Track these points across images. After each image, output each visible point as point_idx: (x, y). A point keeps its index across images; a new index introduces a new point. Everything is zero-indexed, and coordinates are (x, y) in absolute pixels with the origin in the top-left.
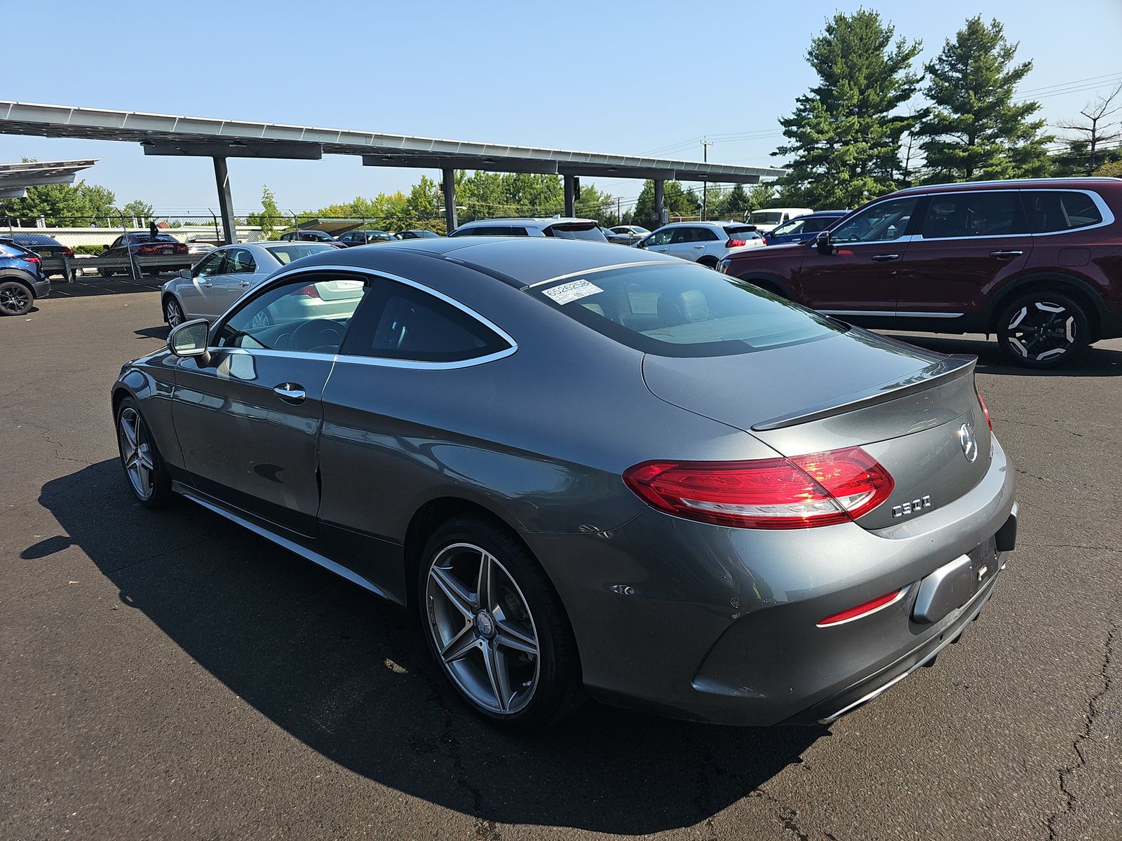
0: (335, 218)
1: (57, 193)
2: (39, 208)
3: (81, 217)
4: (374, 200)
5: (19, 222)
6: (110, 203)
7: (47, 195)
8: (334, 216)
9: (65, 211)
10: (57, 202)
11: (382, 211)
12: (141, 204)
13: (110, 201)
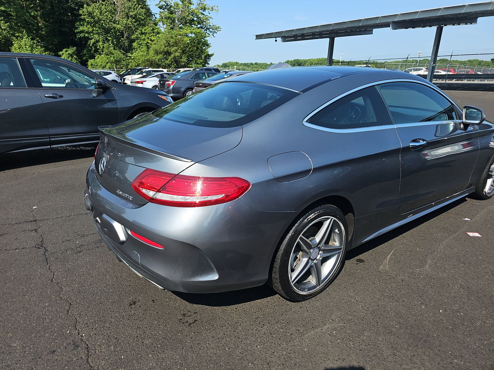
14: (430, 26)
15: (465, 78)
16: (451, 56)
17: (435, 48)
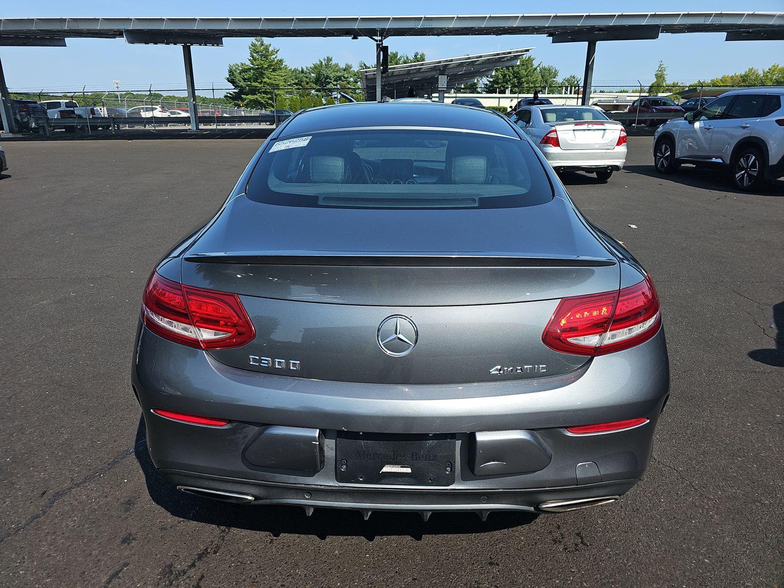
0: (723, 86)
1: (524, 71)
2: (511, 82)
3: (534, 87)
4: (767, 70)
5: (498, 91)
6: (554, 78)
7: (518, 73)
8: (722, 84)
9: (525, 83)
10: (522, 78)
11: (771, 80)
12: (574, 78)
13: (555, 75)
14: (175, 44)
15: (242, 122)
16: (213, 90)
17: (189, 76)
